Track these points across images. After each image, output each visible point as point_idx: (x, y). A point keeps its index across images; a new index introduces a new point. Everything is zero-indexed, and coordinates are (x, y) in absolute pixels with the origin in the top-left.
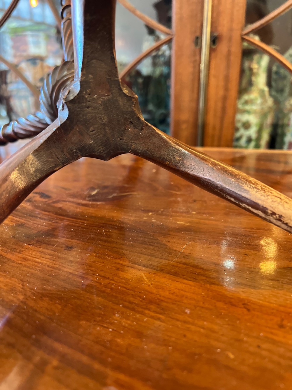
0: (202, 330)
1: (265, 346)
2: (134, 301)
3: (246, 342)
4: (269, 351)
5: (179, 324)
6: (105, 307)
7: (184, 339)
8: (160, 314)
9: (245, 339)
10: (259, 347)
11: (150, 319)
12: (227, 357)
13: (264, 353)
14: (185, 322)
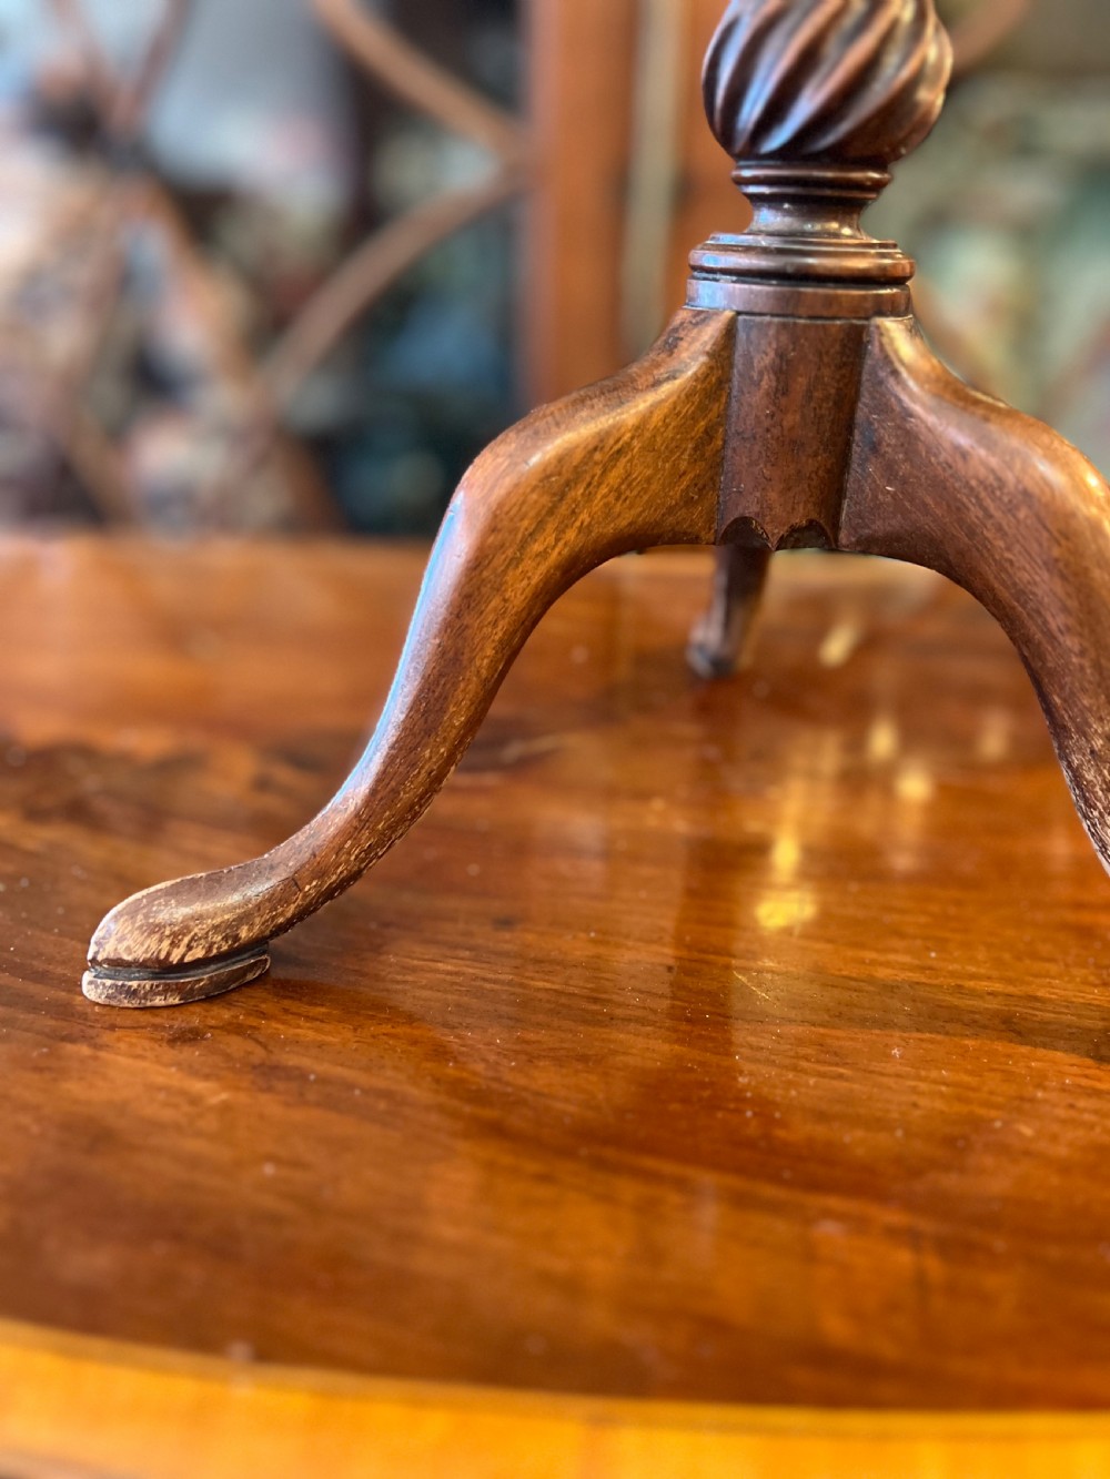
0: (944, 1088)
1: (1082, 1103)
2: (762, 1045)
3: (1046, 1101)
4: (1096, 1112)
5: (891, 1082)
6: (701, 1064)
7: (917, 1113)
8: (837, 1065)
9: (1040, 1094)
10: (1072, 1106)
11: (821, 1080)
12: (1020, 1135)
13: (1087, 1117)
14: (898, 1076)
